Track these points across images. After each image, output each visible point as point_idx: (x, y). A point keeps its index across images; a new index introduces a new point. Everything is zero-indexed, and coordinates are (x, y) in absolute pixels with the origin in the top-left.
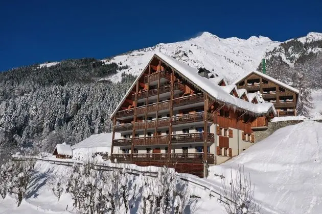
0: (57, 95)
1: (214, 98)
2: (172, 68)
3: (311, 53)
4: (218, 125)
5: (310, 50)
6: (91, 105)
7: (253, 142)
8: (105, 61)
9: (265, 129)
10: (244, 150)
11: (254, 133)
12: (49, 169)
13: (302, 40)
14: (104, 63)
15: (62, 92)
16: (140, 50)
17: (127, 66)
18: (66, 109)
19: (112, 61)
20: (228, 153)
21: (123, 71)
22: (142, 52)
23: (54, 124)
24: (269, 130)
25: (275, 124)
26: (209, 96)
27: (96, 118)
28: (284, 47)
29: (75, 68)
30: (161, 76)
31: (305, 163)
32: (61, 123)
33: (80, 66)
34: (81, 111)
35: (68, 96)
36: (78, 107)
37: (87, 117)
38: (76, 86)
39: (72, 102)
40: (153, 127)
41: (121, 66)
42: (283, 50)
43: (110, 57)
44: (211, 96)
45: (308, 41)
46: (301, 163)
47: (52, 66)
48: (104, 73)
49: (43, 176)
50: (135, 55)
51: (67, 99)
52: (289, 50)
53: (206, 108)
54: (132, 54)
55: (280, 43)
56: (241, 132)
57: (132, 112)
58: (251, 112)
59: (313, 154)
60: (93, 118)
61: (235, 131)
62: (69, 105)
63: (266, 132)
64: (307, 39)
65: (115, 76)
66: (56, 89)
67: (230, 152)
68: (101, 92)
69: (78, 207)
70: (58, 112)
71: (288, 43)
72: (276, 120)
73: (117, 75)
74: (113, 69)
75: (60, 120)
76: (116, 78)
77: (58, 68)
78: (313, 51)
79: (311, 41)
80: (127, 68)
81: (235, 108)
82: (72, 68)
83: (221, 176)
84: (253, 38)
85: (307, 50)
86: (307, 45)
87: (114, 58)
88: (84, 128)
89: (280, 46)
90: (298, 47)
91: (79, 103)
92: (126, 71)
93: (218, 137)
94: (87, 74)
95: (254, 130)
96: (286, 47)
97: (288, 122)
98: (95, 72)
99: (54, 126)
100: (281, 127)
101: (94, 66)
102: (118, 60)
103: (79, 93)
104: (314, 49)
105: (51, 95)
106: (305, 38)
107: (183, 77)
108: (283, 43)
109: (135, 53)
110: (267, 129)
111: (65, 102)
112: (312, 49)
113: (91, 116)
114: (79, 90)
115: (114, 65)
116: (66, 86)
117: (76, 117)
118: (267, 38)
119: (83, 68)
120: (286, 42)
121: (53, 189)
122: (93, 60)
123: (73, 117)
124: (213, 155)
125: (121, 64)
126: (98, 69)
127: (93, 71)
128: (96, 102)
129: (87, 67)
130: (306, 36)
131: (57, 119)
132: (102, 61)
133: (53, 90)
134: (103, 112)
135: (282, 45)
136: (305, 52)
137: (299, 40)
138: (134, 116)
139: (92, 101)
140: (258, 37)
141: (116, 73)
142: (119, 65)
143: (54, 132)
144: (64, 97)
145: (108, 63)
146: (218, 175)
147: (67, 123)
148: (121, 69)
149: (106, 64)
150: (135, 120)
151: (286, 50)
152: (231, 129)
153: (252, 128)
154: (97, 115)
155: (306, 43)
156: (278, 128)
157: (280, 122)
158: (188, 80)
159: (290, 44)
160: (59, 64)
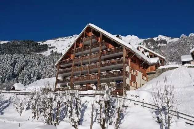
0: (8, 60)
1: (130, 49)
2: (100, 33)
3: (160, 46)
4: (130, 67)
5: (159, 45)
6: (31, 68)
7: (147, 81)
8: (40, 43)
9: (155, 73)
10: (143, 85)
11: (148, 76)
12: (10, 98)
13: (155, 39)
14: (39, 44)
15: (11, 59)
16: (63, 38)
17: (54, 46)
18: (14, 69)
19: (45, 43)
20: (135, 85)
21: (51, 49)
22: (64, 39)
23: (5, 79)
24: (157, 74)
25: (161, 70)
26: (127, 48)
27: (34, 76)
28: (145, 42)
29: (20, 46)
30: (92, 38)
31: (187, 87)
32: (10, 78)
33: (23, 45)
34: (24, 71)
35: (15, 62)
36: (22, 69)
37: (28, 75)
38: (21, 56)
39: (18, 65)
40: (87, 69)
41: (51, 46)
42: (145, 44)
43: (43, 41)
44: (128, 48)
45: (158, 40)
46: (185, 87)
47: (4, 43)
48: (39, 50)
49: (6, 102)
50: (60, 40)
51: (15, 64)
52: (148, 44)
53: (124, 56)
54: (57, 40)
55: (143, 40)
56: (141, 74)
57: (71, 61)
58: (148, 62)
59: (191, 82)
60: (32, 76)
61: (138, 72)
62: (16, 67)
63: (155, 75)
64: (158, 39)
65: (46, 52)
66: (7, 57)
67: (137, 85)
68: (38, 60)
69: (36, 119)
70: (8, 71)
71: (148, 40)
72: (161, 67)
73: (48, 51)
74: (45, 48)
75: (9, 76)
76: (47, 53)
77: (8, 45)
78: (161, 45)
79: (160, 40)
80: (54, 48)
81: (140, 57)
82: (18, 45)
83: (135, 96)
84: (129, 36)
85: (158, 44)
86: (157, 42)
87: (46, 41)
88: (25, 82)
89: (143, 41)
90: (153, 42)
91: (23, 66)
92: (53, 49)
93: (130, 74)
94: (28, 50)
95: (148, 74)
96: (146, 42)
97: (169, 68)
98: (33, 49)
99: (5, 80)
100: (164, 71)
101: (33, 45)
102: (49, 42)
103: (23, 60)
104: (161, 44)
105: (4, 60)
106: (156, 38)
107: (108, 37)
108: (145, 40)
109: (60, 39)
110: (156, 73)
111: (13, 65)
112: (160, 44)
113: (30, 75)
114: (23, 58)
115: (46, 45)
116: (14, 55)
117: (20, 75)
118: (136, 37)
119: (25, 46)
120: (147, 39)
121: (17, 108)
122: (33, 41)
123: (18, 75)
124: (128, 85)
125: (50, 45)
126: (35, 47)
127: (32, 48)
128: (34, 66)
129: (28, 45)
130: (157, 37)
131: (7, 75)
132: (38, 42)
133: (6, 57)
134: (39, 72)
135: (144, 41)
136: (156, 45)
137: (153, 39)
138: (72, 64)
139: (32, 66)
140: (132, 36)
141: (47, 50)
142: (49, 46)
143: (5, 84)
144: (13, 61)
145: (42, 44)
146: (133, 96)
147: (14, 78)
148: (50, 48)
149: (41, 44)
150: (73, 66)
151: (147, 44)
152: (137, 71)
153: (147, 72)
154: (35, 74)
155: (157, 41)
156: (163, 72)
157: (164, 69)
158: (112, 39)
159: (149, 41)
160: (9, 43)
